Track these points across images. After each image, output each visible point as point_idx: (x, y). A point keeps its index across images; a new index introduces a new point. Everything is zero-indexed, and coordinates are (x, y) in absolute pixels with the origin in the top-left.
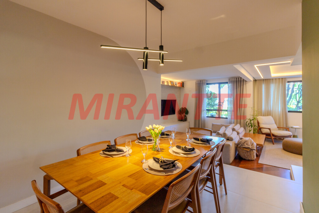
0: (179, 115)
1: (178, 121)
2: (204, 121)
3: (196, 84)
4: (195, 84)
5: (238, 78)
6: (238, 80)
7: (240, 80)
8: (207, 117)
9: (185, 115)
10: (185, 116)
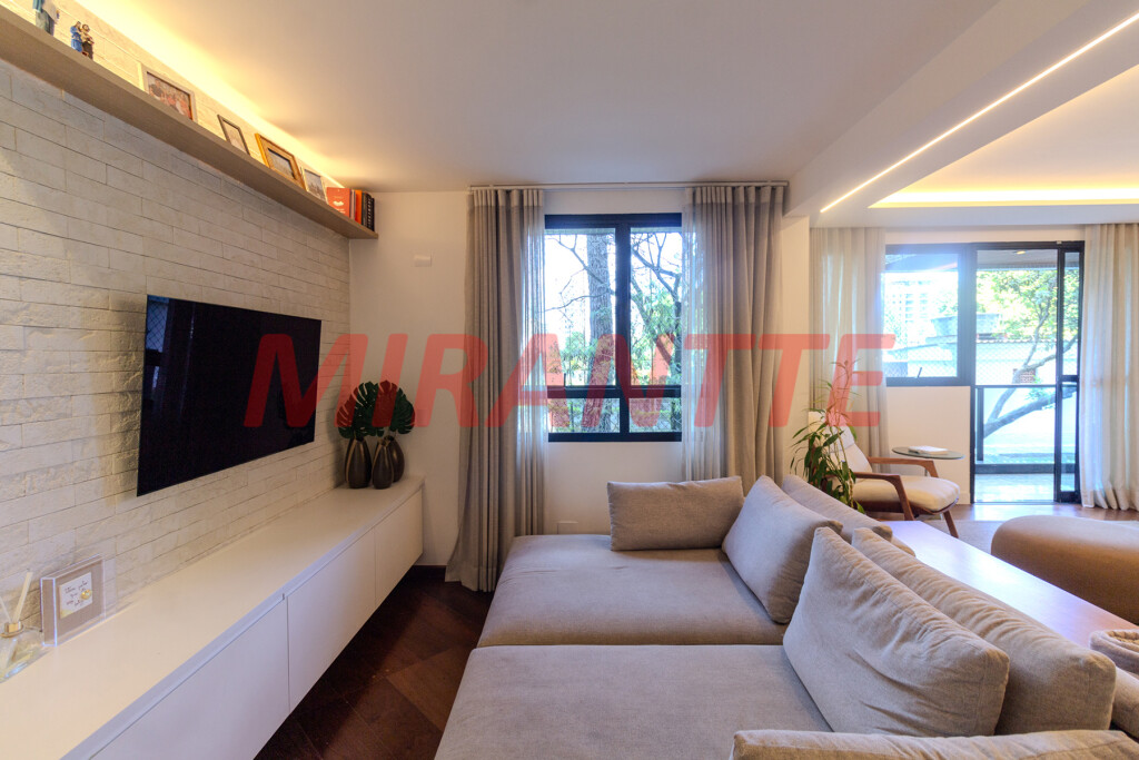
0: (345, 442)
1: (338, 485)
2: (535, 469)
3: (472, 212)
4: (464, 209)
5: (741, 190)
6: (742, 199)
7: (752, 199)
8: (554, 438)
9: (392, 439)
10: (393, 445)
